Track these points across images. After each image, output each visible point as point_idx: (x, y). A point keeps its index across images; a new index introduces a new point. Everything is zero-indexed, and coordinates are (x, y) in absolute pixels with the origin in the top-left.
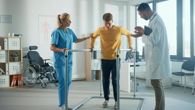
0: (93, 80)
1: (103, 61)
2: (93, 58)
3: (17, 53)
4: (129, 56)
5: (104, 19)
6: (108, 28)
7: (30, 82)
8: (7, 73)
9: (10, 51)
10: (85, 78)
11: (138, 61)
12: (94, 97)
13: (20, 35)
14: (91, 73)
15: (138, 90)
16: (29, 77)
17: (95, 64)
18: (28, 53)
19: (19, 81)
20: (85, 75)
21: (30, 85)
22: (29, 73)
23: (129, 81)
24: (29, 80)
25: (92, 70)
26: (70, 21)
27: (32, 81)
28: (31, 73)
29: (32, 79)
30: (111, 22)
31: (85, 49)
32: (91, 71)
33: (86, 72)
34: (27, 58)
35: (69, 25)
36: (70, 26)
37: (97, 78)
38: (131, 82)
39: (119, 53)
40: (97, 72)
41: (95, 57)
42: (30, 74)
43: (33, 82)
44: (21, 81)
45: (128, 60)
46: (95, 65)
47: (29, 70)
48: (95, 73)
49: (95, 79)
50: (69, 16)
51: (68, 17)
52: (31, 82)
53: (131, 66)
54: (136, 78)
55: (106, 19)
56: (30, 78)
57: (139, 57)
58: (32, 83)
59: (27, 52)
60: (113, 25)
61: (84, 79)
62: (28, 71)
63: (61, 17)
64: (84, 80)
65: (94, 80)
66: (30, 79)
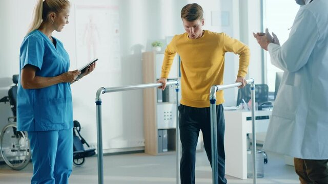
0: (160, 151)
1: (182, 108)
2: (161, 101)
4: (244, 94)
5: (184, 15)
7: (14, 157)
10: (144, 147)
11: (264, 107)
14: (157, 136)
15: (265, 174)
16: (14, 146)
17: (166, 114)
18: (10, 92)
20: (143, 140)
21: (16, 166)
22: (13, 137)
23: (245, 153)
24: (14, 154)
25: (160, 127)
27: (19, 156)
28: (17, 137)
29: (21, 151)
30: (198, 22)
31: (143, 83)
32: (156, 131)
33: (144, 132)
34: (8, 103)
37: (171, 147)
38: (248, 154)
39: (215, 94)
40: (171, 132)
41: (165, 99)
42: (15, 139)
43: (23, 158)
45: (241, 106)
46: (167, 117)
47: (12, 130)
48: (165, 136)
49: (166, 150)
52: (17, 159)
53: (248, 119)
54: (257, 145)
55: (187, 16)
56: (16, 149)
57: (267, 95)
58: (21, 161)
59: (9, 88)
60: (205, 29)
61: (142, 149)
62: (10, 132)
64: (142, 151)
65: (164, 150)
66: (17, 151)
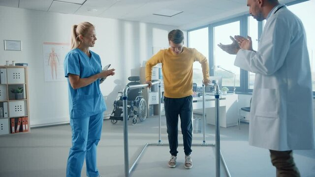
3: (20, 89)
6: (177, 53)
8: (6, 116)
9: (9, 85)
12: (151, 145)
13: (25, 64)
19: (24, 126)
26: (94, 36)
35: (93, 43)
36: (95, 45)
37: (156, 113)
44: (27, 125)
46: (153, 99)
48: (153, 108)
49: (153, 115)
50: (93, 28)
51: (91, 28)
55: (175, 40)
63: (78, 30)
65: (151, 115)
